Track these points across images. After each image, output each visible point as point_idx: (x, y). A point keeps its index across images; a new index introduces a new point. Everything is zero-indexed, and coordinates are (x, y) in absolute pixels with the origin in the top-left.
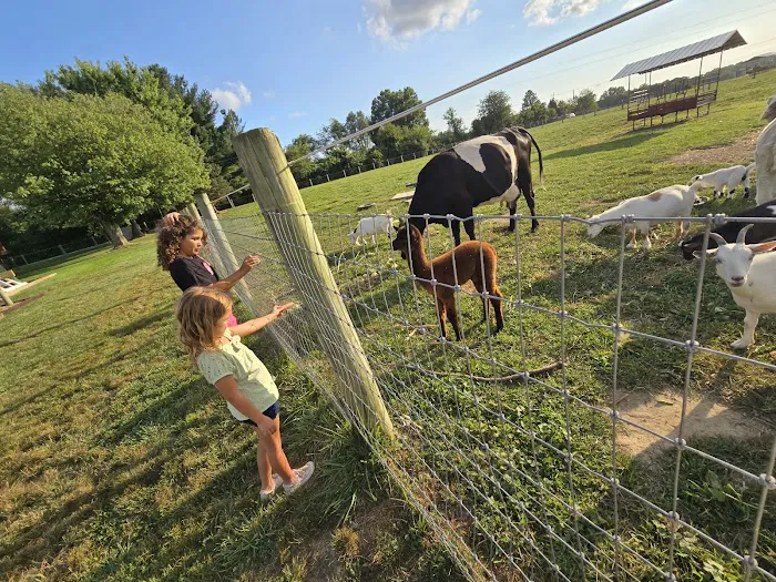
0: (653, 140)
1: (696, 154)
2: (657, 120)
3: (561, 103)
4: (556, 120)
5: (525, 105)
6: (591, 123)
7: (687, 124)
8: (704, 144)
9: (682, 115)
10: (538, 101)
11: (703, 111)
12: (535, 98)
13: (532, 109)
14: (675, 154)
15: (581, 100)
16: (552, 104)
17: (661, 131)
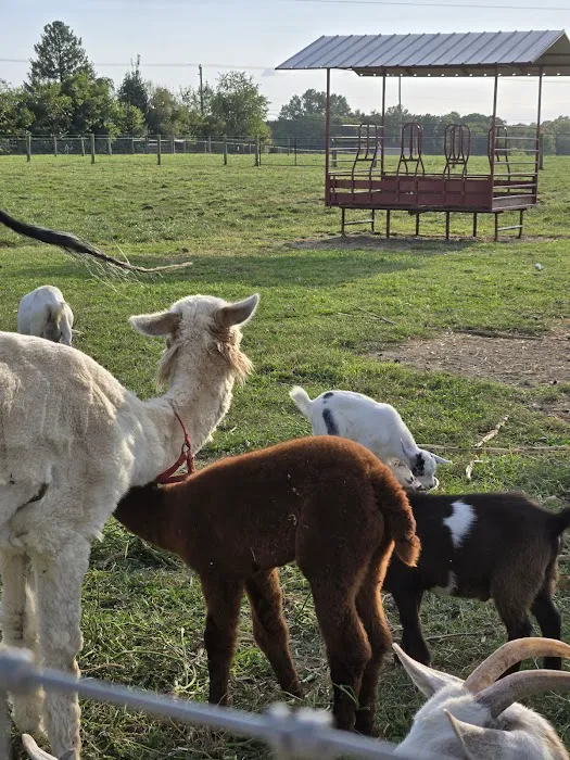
0: (380, 278)
1: (465, 345)
2: (403, 224)
3: (162, 94)
4: (141, 148)
5: (42, 69)
6: (237, 185)
7: (468, 252)
8: (487, 321)
9: (462, 225)
10: (87, 69)
11: (509, 225)
12: (77, 55)
13: (66, 89)
14: (416, 336)
15: (222, 104)
16: (133, 90)
17: (405, 256)
